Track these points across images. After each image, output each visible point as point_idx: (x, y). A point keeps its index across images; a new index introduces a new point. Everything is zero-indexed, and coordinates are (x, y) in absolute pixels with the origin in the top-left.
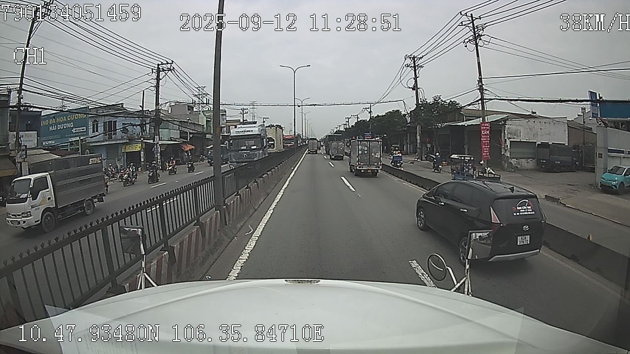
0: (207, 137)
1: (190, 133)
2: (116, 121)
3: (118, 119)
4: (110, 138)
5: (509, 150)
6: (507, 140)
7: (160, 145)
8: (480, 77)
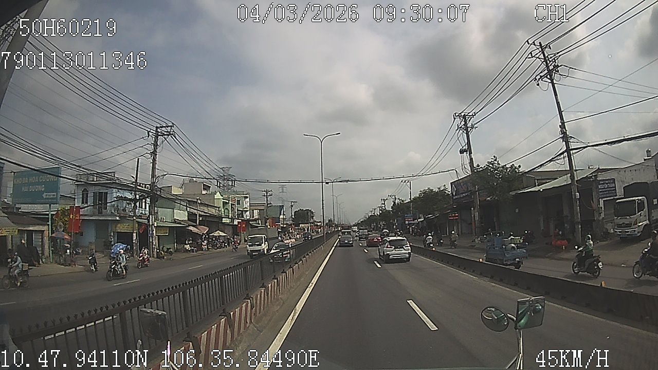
0: (223, 221)
1: (200, 216)
2: (107, 193)
3: (109, 191)
4: (100, 213)
5: (603, 212)
6: (600, 200)
7: (154, 226)
8: (562, 122)
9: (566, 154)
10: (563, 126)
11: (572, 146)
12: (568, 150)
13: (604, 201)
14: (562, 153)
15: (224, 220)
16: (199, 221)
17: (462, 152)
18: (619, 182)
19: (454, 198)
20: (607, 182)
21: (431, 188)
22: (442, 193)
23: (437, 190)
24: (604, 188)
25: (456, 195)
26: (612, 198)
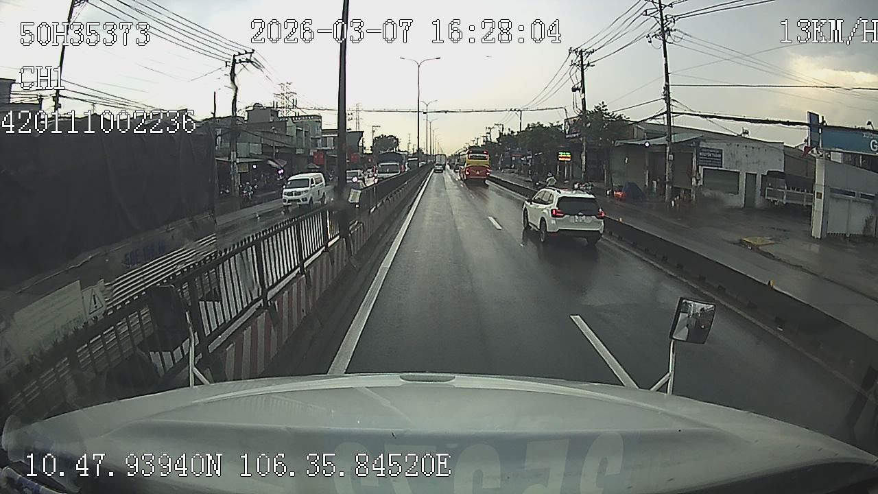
0: (297, 153)
1: (276, 148)
5: (702, 180)
6: (700, 167)
7: (237, 164)
8: (667, 84)
9: (665, 115)
10: (667, 88)
11: (673, 109)
12: (668, 112)
13: (704, 169)
14: (662, 114)
15: (299, 151)
16: (276, 153)
17: (574, 90)
18: (727, 155)
19: (567, 136)
20: (711, 151)
21: (541, 123)
22: (554, 129)
23: (549, 125)
24: (706, 156)
25: (569, 134)
26: (716, 168)
